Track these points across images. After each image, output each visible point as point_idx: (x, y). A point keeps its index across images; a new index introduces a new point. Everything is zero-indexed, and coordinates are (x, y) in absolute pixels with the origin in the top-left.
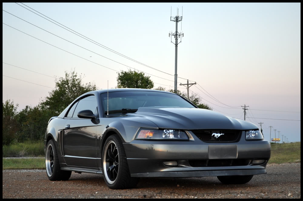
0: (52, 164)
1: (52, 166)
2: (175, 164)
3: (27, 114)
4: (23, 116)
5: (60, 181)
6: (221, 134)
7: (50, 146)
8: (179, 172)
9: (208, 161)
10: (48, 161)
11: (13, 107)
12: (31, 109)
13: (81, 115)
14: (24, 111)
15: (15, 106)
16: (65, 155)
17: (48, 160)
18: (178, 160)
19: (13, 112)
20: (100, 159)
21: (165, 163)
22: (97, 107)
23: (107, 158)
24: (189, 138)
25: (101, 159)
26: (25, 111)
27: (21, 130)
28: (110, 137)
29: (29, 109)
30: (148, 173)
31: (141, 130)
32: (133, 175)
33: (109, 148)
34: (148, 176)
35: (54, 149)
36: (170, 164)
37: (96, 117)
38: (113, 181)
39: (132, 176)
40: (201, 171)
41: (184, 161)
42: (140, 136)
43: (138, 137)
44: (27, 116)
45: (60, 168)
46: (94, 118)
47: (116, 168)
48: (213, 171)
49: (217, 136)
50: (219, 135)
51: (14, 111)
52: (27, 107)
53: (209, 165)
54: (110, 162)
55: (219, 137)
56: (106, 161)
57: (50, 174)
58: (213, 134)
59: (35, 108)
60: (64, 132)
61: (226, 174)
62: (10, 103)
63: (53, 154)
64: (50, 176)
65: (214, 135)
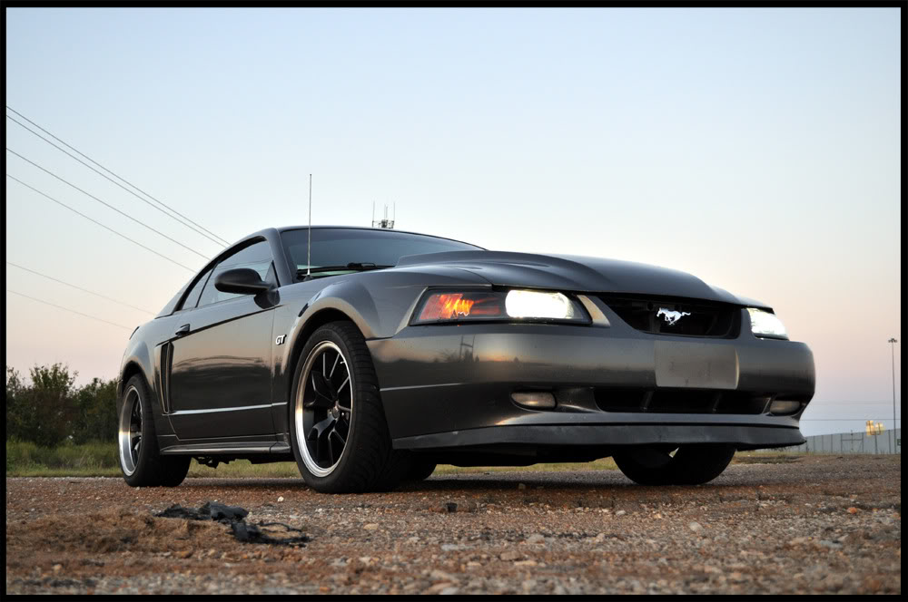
0: (135, 441)
1: (136, 448)
2: (547, 401)
3: (94, 394)
4: (88, 396)
5: (158, 486)
6: (684, 314)
7: (134, 391)
8: (563, 428)
9: (650, 394)
10: (125, 433)
11: (66, 377)
12: (102, 385)
13: (226, 282)
14: (88, 387)
15: (70, 376)
16: (172, 411)
17: (125, 430)
18: (556, 388)
19: (67, 387)
20: (285, 403)
21: (518, 398)
22: (273, 263)
23: (306, 400)
24: (591, 318)
25: (288, 405)
26: (93, 387)
27: (83, 425)
28: (318, 332)
29: (99, 385)
30: (456, 433)
31: (431, 294)
32: (399, 443)
33: (317, 365)
34: (456, 444)
35: (143, 399)
36: (532, 403)
37: (268, 288)
38: (329, 466)
39: (395, 447)
40: (632, 427)
41: (578, 390)
42: (427, 312)
43: (423, 317)
44: (95, 398)
45: (158, 449)
46: (265, 289)
47: (342, 425)
48: (669, 428)
49: (673, 319)
50: (678, 315)
51: (68, 384)
52: (96, 380)
53: (653, 409)
54: (317, 412)
55: (678, 321)
56: (305, 408)
57: (130, 469)
58: (660, 312)
59: (111, 383)
60: (172, 347)
61: (708, 439)
62: (61, 370)
63: (139, 413)
64: (129, 473)
65: (663, 315)
